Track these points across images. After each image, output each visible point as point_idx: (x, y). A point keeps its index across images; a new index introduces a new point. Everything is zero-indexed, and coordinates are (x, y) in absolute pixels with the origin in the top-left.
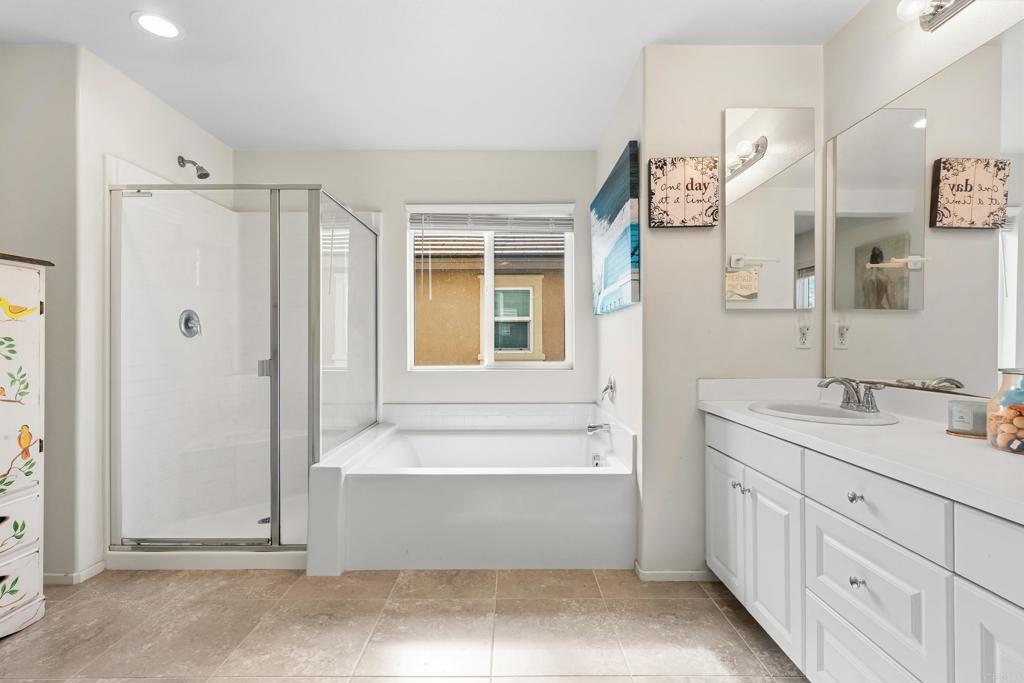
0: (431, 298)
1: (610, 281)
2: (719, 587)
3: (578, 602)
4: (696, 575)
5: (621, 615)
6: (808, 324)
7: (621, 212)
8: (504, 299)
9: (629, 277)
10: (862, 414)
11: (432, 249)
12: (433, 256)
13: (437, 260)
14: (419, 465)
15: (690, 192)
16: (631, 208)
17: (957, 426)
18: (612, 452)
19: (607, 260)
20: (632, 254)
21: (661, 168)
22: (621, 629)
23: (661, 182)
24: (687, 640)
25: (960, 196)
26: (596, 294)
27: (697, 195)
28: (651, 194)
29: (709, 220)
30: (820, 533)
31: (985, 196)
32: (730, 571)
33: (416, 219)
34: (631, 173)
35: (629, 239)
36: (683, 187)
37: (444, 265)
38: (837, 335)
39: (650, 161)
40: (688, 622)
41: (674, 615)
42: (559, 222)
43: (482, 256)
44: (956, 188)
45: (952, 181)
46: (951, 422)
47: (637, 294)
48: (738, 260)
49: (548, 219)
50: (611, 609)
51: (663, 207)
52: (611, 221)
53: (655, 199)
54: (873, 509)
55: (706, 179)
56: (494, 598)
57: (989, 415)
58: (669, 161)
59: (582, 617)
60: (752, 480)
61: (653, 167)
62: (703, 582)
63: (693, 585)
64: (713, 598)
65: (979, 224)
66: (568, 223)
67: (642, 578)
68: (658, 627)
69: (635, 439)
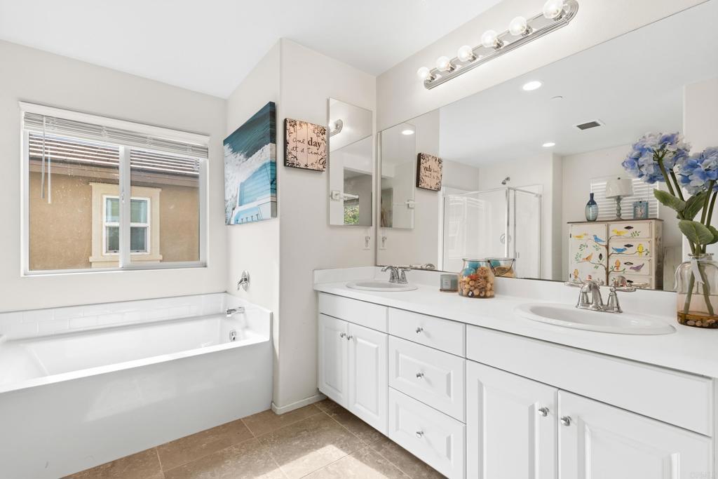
0: (50, 202)
1: (245, 200)
2: (327, 402)
3: (236, 447)
4: (313, 399)
5: (272, 444)
6: (369, 236)
7: (260, 151)
8: (112, 206)
9: (269, 199)
10: (400, 284)
11: (52, 154)
12: (53, 161)
13: (57, 165)
14: (44, 375)
15: (310, 147)
16: (271, 149)
17: (445, 287)
18: (247, 327)
19: (242, 185)
20: (271, 183)
21: (293, 126)
22: (275, 454)
23: (293, 136)
24: (318, 443)
25: (428, 173)
26: (230, 209)
27: (314, 149)
28: (286, 143)
29: (321, 167)
30: (397, 354)
31: (435, 174)
32: (339, 391)
33: (30, 118)
34: (271, 125)
35: (269, 172)
36: (306, 142)
37: (71, 171)
38: (381, 242)
39: (285, 120)
40: (315, 432)
41: (306, 430)
42: (196, 149)
43: (117, 168)
44: (425, 168)
45: (425, 165)
46: (442, 285)
47: (274, 213)
48: (336, 195)
49: (186, 145)
50: (263, 443)
51: (294, 153)
52: (248, 155)
53: (289, 147)
54: (428, 335)
55: (320, 141)
56: (161, 471)
57: (459, 281)
58: (298, 123)
59: (244, 457)
60: (353, 330)
61: (288, 124)
62: (316, 403)
63: (311, 407)
64: (324, 411)
65: (433, 188)
66: (204, 151)
67: (278, 413)
68: (298, 442)
69: (272, 315)
